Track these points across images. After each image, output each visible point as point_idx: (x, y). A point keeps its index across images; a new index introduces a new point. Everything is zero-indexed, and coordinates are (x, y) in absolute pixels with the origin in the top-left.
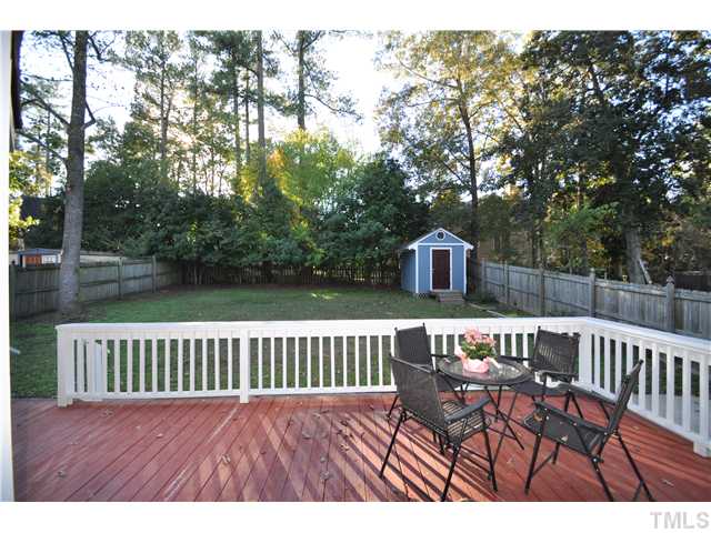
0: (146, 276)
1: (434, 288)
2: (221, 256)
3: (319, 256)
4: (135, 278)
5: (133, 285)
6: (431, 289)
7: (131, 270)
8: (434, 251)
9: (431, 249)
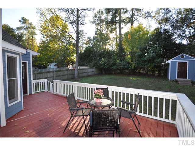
0: (93, 72)
1: (178, 78)
2: (108, 67)
3: (133, 66)
4: (90, 72)
5: (90, 74)
6: (177, 78)
7: (89, 70)
8: (178, 63)
9: (177, 62)
